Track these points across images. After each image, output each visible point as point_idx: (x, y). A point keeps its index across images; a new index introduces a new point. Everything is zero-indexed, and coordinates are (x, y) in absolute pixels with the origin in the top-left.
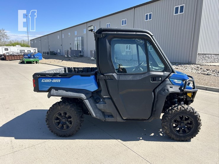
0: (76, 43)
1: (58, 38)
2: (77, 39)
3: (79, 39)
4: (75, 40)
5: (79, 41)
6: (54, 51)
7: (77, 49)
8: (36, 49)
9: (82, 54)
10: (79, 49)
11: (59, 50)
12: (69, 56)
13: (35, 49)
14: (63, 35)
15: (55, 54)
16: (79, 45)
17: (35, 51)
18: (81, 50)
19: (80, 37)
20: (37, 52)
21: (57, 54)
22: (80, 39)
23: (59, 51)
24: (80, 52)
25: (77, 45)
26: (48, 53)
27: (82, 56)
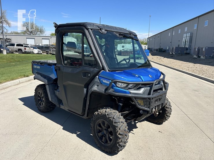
0: (184, 40)
1: (169, 35)
2: (186, 36)
3: (187, 36)
4: (184, 36)
5: (187, 37)
6: (163, 48)
7: (184, 47)
8: (147, 46)
9: (188, 51)
10: (186, 47)
11: (168, 47)
12: (174, 54)
13: (145, 46)
14: (174, 32)
15: (164, 51)
16: (186, 42)
17: (145, 48)
18: (188, 47)
19: (189, 34)
20: (147, 49)
21: (166, 51)
22: (189, 35)
23: (168, 49)
24: (187, 49)
25: (184, 42)
26: (157, 50)
27: (187, 54)
